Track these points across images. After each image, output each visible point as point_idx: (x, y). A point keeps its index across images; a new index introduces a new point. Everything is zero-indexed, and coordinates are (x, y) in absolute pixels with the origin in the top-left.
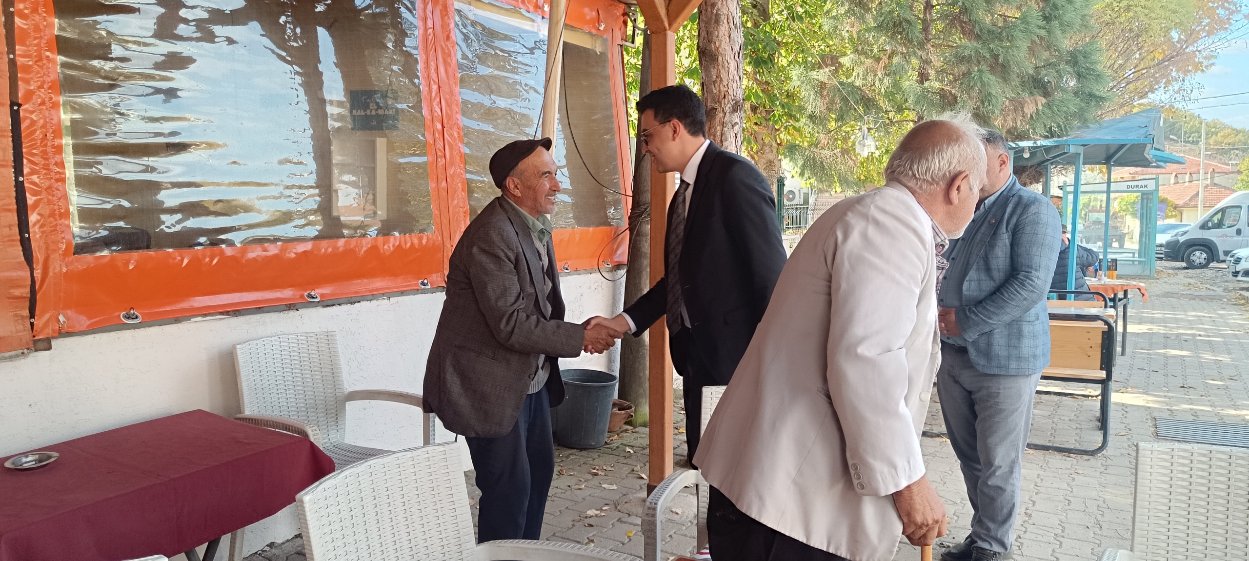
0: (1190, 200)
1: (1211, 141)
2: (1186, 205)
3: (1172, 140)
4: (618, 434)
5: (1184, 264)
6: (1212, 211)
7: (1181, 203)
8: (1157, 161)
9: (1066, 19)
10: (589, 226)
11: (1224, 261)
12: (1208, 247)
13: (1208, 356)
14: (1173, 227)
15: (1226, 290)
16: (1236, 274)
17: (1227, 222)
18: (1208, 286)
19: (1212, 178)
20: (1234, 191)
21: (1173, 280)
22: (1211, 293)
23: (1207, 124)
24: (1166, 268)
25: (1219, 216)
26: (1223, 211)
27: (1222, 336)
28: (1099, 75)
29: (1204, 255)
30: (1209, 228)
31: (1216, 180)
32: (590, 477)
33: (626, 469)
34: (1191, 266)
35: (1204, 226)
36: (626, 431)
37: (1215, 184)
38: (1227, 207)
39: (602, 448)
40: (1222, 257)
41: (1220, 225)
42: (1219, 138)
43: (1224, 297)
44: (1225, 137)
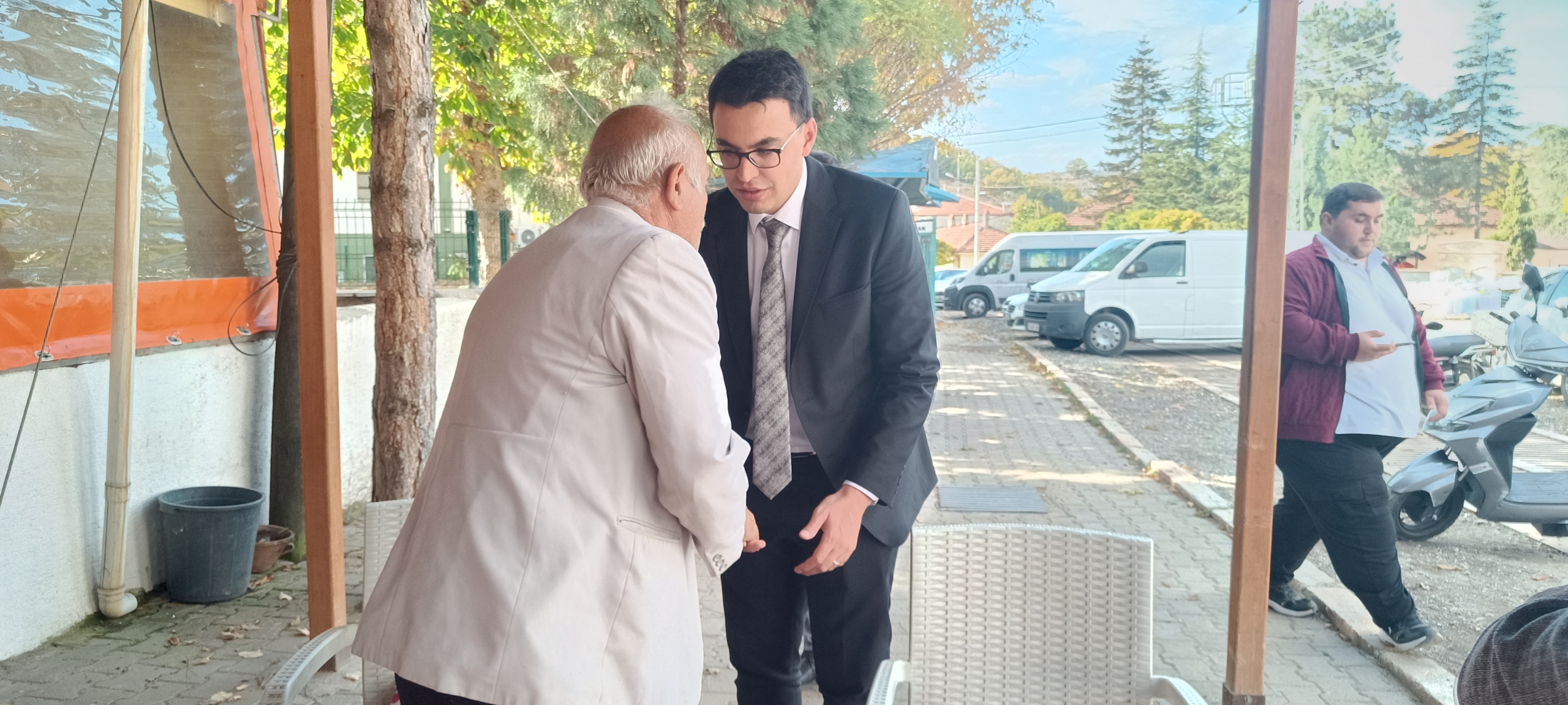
0: (967, 244)
1: (985, 181)
2: (963, 250)
3: (948, 178)
4: (269, 576)
5: (963, 314)
6: (986, 255)
7: (958, 247)
8: (933, 198)
9: (835, 29)
10: (212, 276)
11: (1000, 309)
12: (984, 294)
13: (985, 414)
14: (951, 273)
15: (1002, 340)
16: (1011, 322)
17: (1002, 268)
18: (986, 336)
19: (987, 220)
20: (1007, 234)
21: (953, 331)
22: (988, 343)
23: (981, 163)
24: (947, 318)
25: (994, 261)
26: (997, 255)
27: (1000, 390)
28: (871, 98)
29: (982, 303)
30: (985, 274)
31: (991, 223)
32: (220, 643)
33: (279, 625)
34: (970, 315)
35: (980, 272)
36: (282, 569)
37: (990, 227)
38: (1001, 252)
39: (242, 599)
40: (998, 304)
41: (995, 270)
42: (992, 177)
43: (1000, 347)
44: (999, 176)
